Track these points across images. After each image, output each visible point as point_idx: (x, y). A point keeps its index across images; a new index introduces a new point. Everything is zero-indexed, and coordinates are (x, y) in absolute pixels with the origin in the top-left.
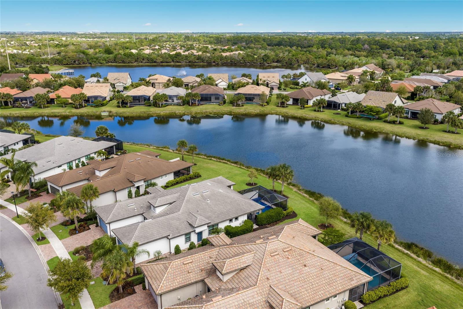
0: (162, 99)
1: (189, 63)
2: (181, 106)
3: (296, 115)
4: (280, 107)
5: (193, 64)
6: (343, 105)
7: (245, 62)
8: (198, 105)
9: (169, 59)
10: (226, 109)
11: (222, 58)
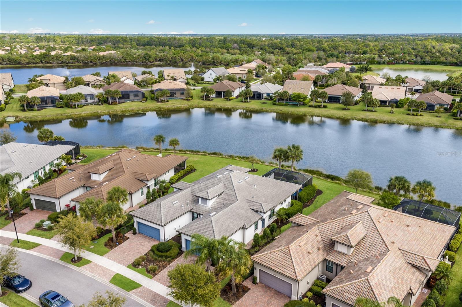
0: (78, 98)
1: (62, 63)
2: (100, 105)
3: (227, 106)
4: (206, 100)
5: (67, 64)
6: (265, 95)
7: (126, 61)
8: (119, 103)
9: (36, 59)
10: (152, 106)
11: (99, 58)
